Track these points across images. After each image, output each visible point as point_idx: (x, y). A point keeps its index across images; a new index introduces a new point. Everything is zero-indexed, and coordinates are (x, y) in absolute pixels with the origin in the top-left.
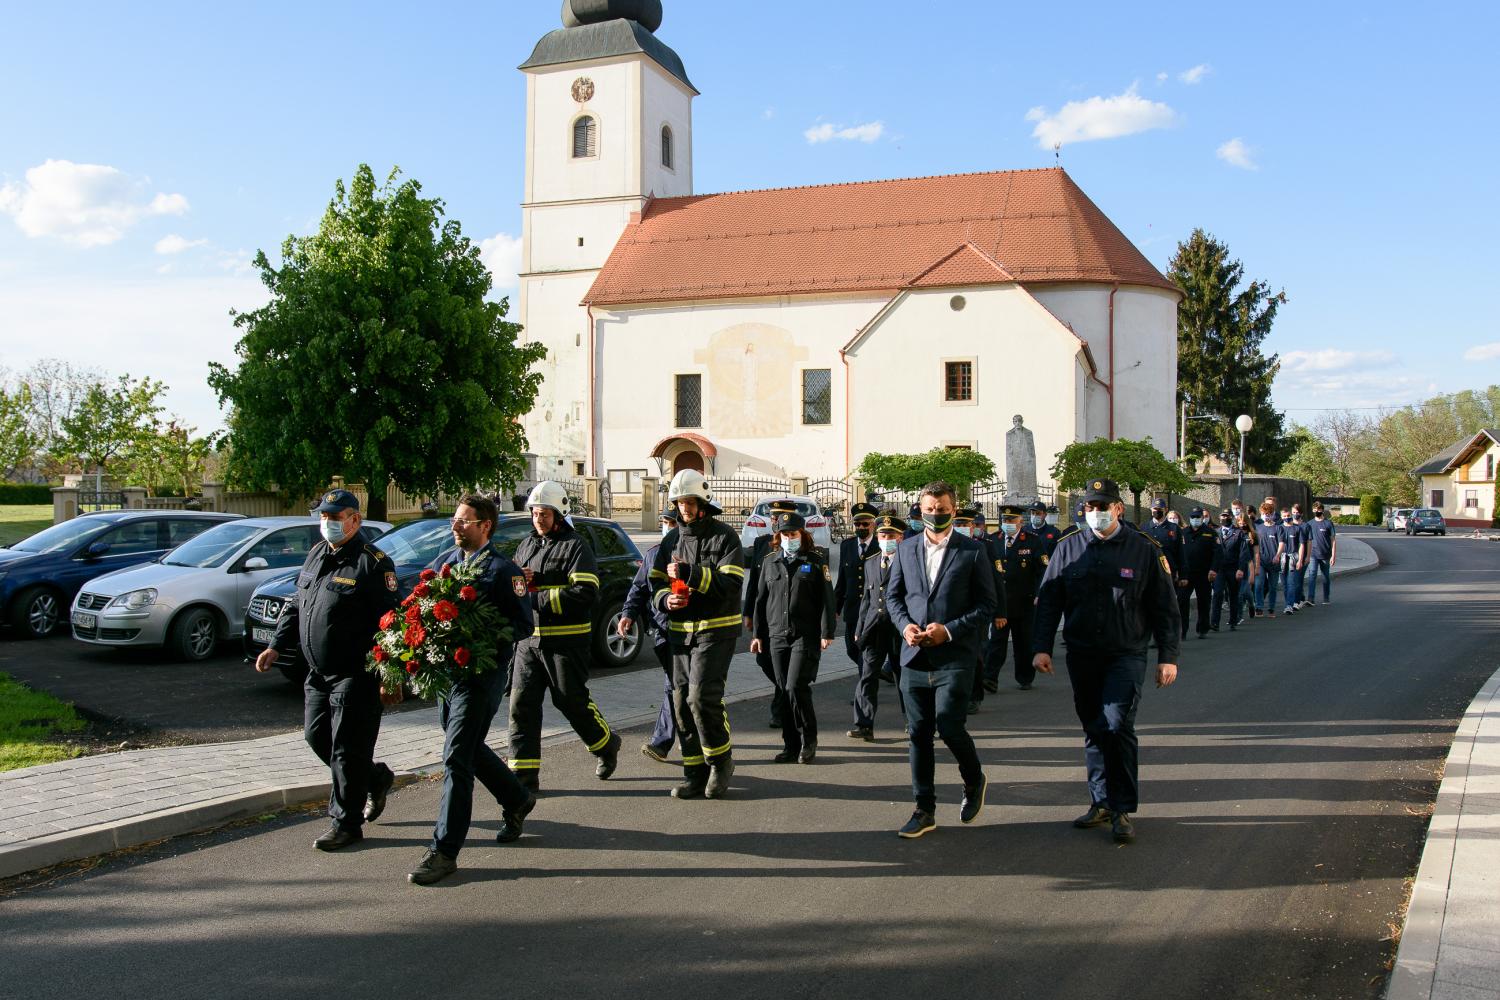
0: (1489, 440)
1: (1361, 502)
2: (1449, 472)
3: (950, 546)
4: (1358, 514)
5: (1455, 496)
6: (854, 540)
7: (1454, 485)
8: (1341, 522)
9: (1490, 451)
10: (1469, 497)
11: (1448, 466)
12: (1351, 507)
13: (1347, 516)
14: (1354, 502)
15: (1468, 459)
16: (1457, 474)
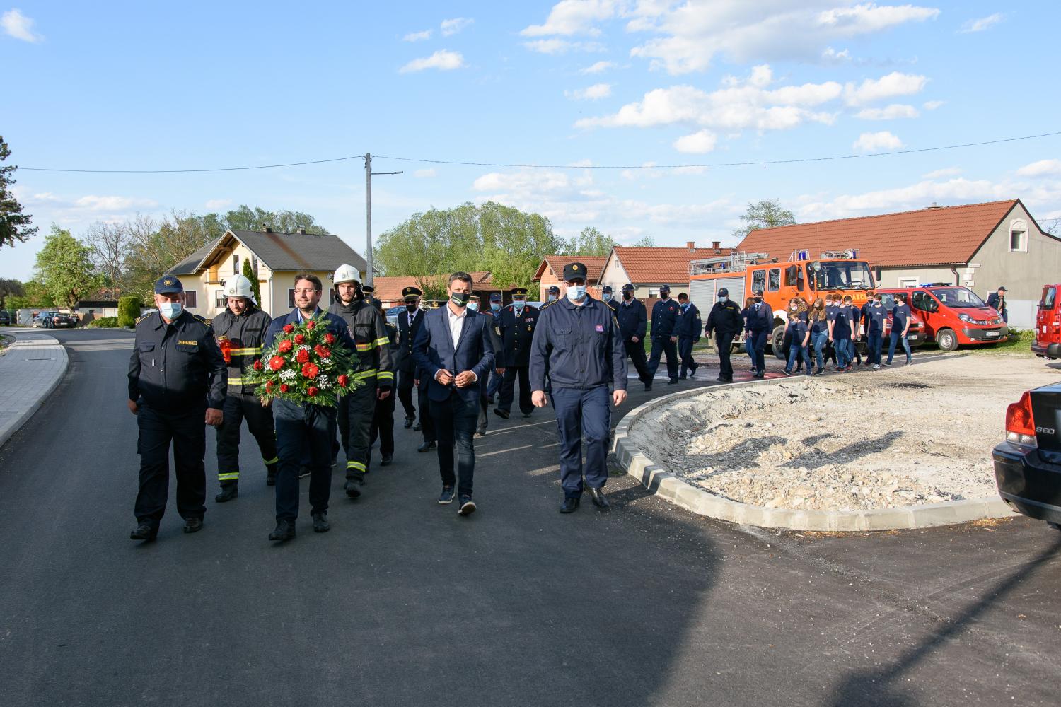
0: (235, 240)
1: (119, 304)
2: (200, 273)
3: (466, 319)
4: (117, 316)
5: (206, 296)
6: (406, 312)
7: (205, 286)
8: (102, 325)
9: (236, 252)
10: (218, 298)
11: (198, 267)
12: (112, 310)
13: (108, 319)
14: (113, 305)
15: (216, 260)
16: (207, 275)
